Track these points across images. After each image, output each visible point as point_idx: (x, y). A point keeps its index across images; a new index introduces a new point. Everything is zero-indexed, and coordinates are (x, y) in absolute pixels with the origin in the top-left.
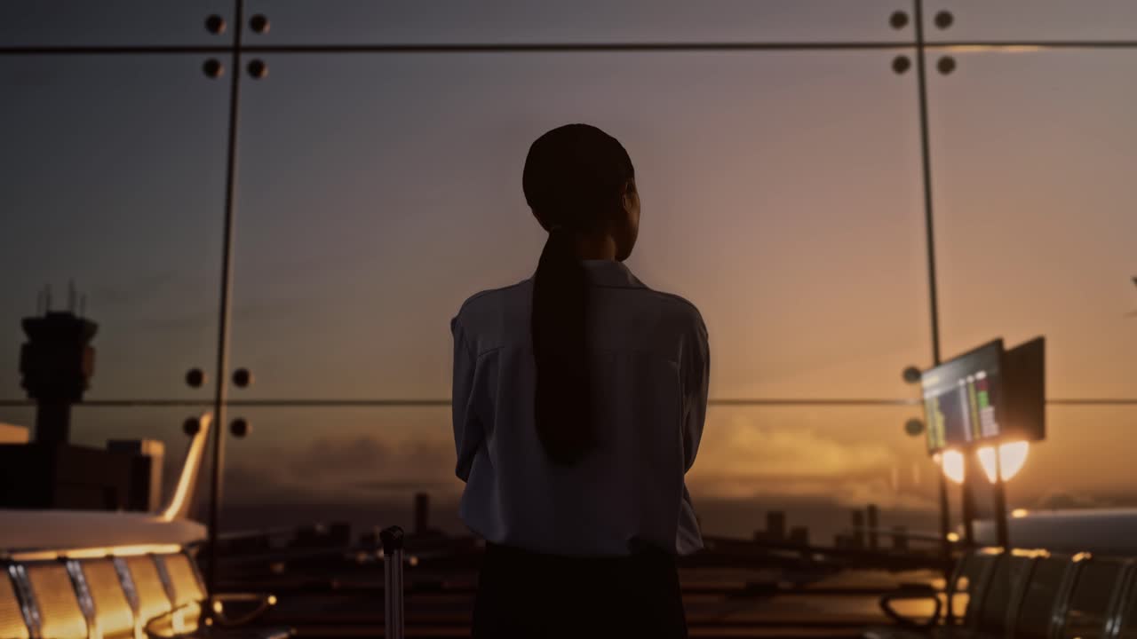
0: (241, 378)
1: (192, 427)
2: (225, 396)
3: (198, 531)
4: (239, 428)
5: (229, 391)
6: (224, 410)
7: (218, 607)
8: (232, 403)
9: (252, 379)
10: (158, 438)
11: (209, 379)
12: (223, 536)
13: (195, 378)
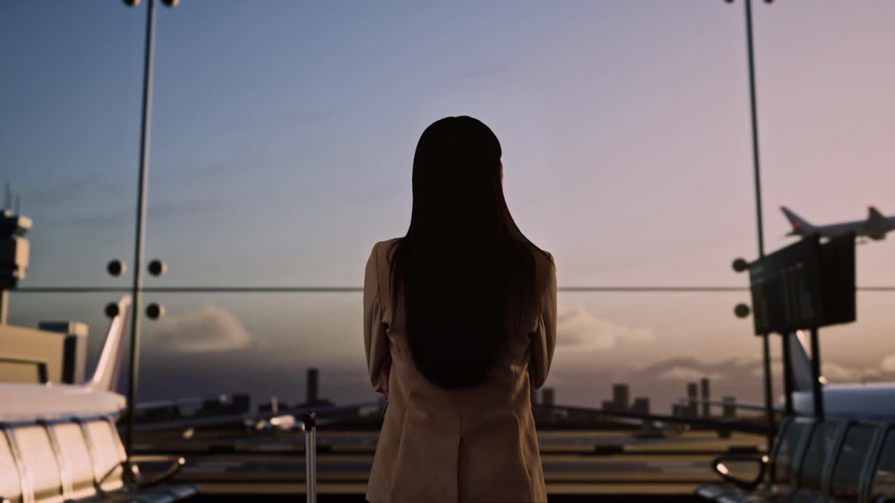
0: (155, 268)
1: (112, 311)
2: (141, 284)
3: (117, 402)
4: (153, 311)
5: (145, 279)
6: (140, 295)
7: (135, 469)
8: (146, 290)
9: (165, 268)
10: (83, 321)
11: (127, 268)
12: (140, 406)
13: (115, 268)
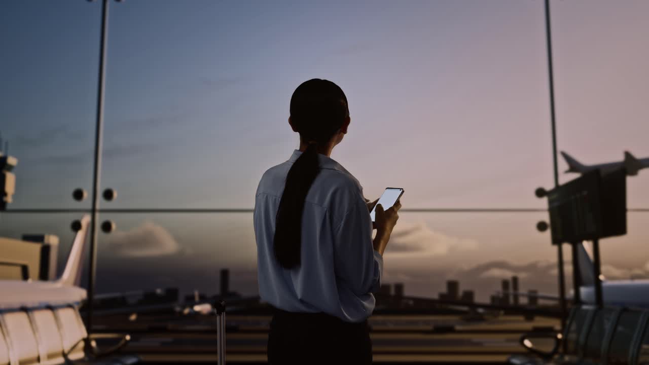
0: (108, 195)
1: (76, 226)
2: (98, 207)
3: (81, 294)
4: (107, 227)
5: (101, 203)
6: (97, 215)
7: (94, 344)
8: (102, 211)
9: (115, 195)
11: (87, 195)
12: (97, 297)
13: (78, 195)
